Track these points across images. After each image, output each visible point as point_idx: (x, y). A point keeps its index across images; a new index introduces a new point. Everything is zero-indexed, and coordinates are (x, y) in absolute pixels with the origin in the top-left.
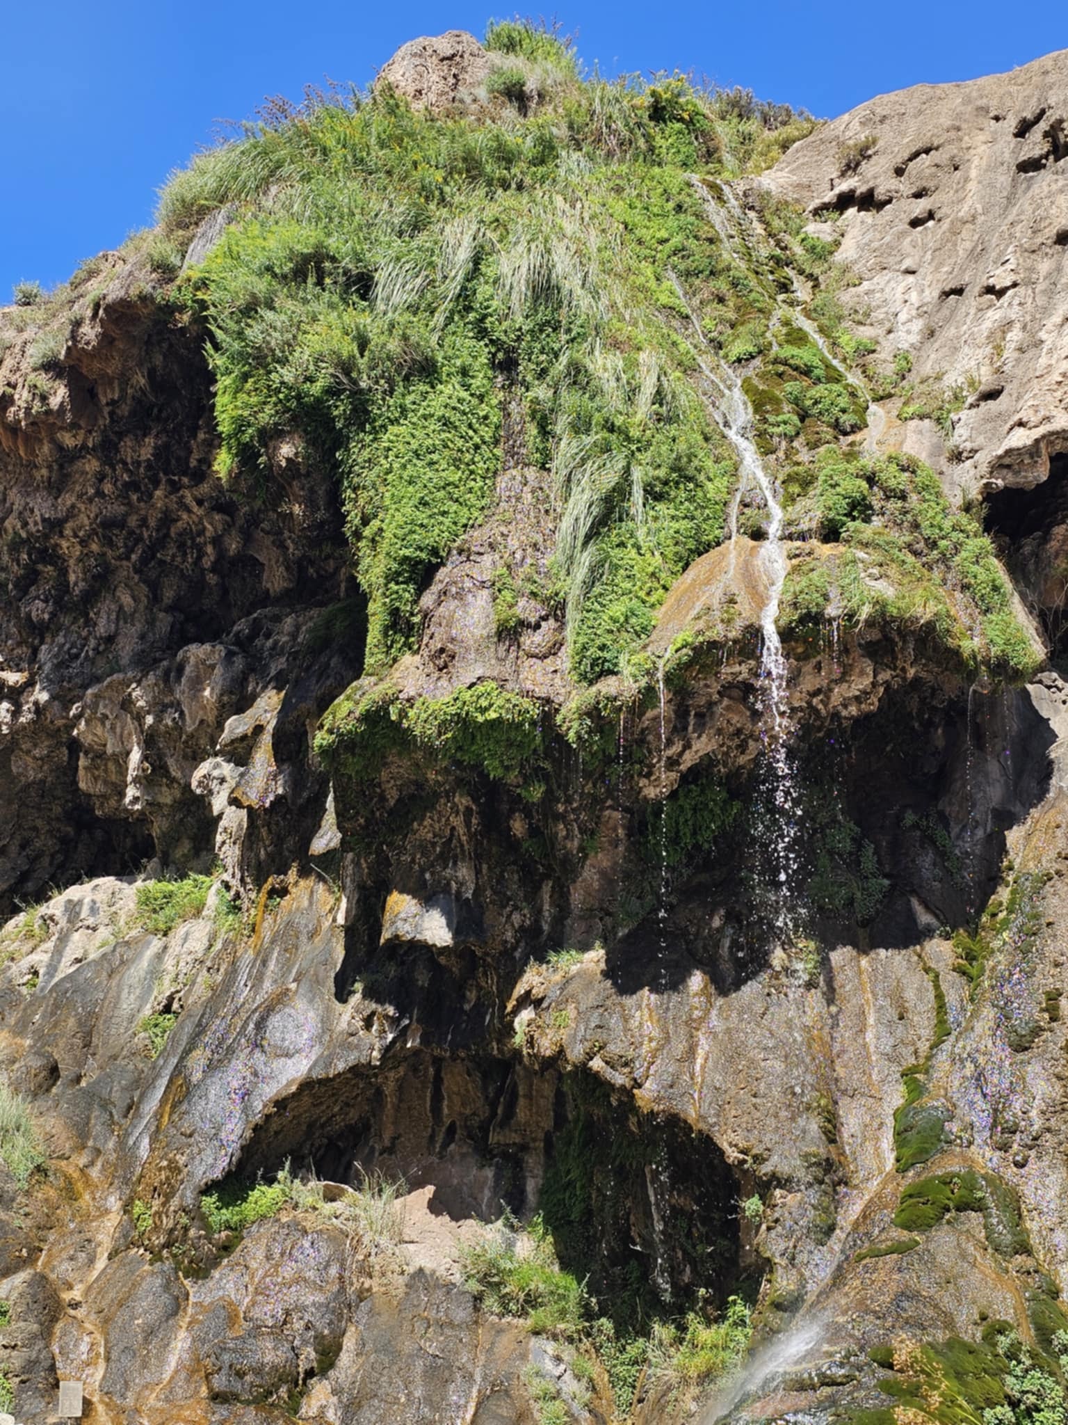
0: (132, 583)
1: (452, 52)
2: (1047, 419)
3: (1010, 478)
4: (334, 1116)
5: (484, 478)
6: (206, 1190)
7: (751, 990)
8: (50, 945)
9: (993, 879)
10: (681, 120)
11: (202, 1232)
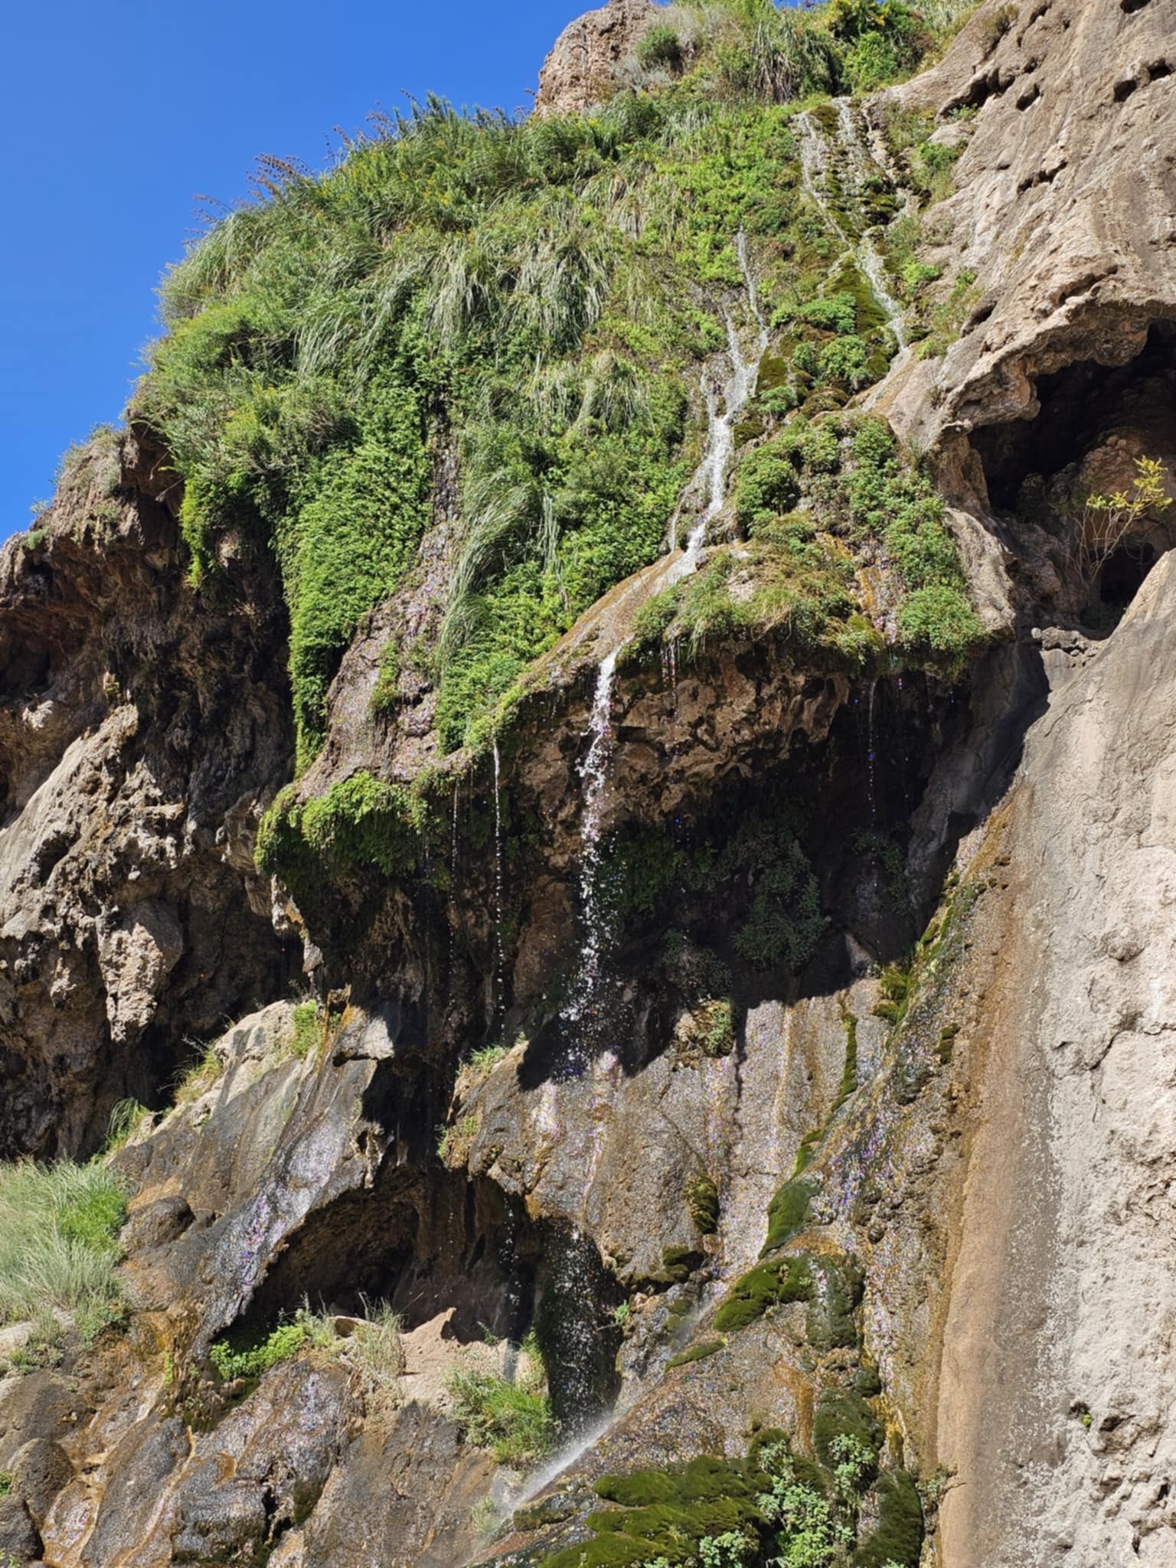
0: (260, 693)
1: (610, 22)
2: (1010, 336)
3: (979, 416)
4: (369, 1242)
5: (404, 541)
6: (216, 1338)
7: (660, 1065)
8: (221, 1082)
9: (935, 899)
10: (876, 27)
11: (211, 1383)
